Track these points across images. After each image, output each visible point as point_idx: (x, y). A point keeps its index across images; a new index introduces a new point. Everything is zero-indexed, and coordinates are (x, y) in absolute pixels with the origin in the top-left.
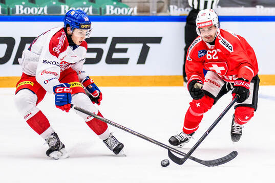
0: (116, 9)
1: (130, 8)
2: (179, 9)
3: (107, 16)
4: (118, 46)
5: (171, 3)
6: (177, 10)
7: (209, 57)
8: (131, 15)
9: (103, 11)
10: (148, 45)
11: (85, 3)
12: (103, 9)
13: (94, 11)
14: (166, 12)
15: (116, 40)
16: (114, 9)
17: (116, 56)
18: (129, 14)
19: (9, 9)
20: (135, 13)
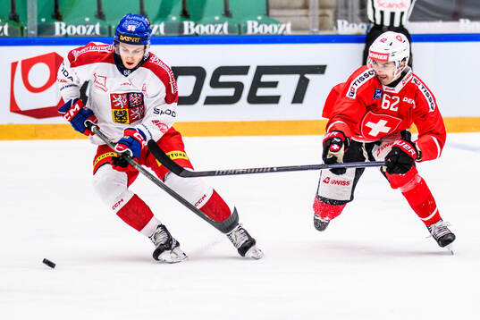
0: (261, 26)
1: (281, 23)
2: (351, 25)
3: (250, 36)
4: (265, 78)
5: (339, 16)
6: (348, 26)
7: (386, 104)
8: (282, 35)
9: (242, 30)
10: (307, 76)
11: (217, 18)
12: (243, 25)
13: (230, 29)
14: (332, 29)
15: (262, 70)
16: (258, 26)
17: (261, 92)
18: (280, 32)
19: (110, 27)
20: (289, 32)
